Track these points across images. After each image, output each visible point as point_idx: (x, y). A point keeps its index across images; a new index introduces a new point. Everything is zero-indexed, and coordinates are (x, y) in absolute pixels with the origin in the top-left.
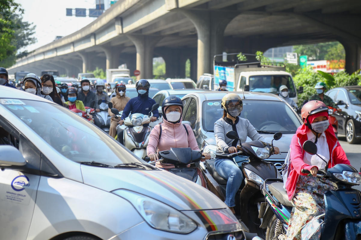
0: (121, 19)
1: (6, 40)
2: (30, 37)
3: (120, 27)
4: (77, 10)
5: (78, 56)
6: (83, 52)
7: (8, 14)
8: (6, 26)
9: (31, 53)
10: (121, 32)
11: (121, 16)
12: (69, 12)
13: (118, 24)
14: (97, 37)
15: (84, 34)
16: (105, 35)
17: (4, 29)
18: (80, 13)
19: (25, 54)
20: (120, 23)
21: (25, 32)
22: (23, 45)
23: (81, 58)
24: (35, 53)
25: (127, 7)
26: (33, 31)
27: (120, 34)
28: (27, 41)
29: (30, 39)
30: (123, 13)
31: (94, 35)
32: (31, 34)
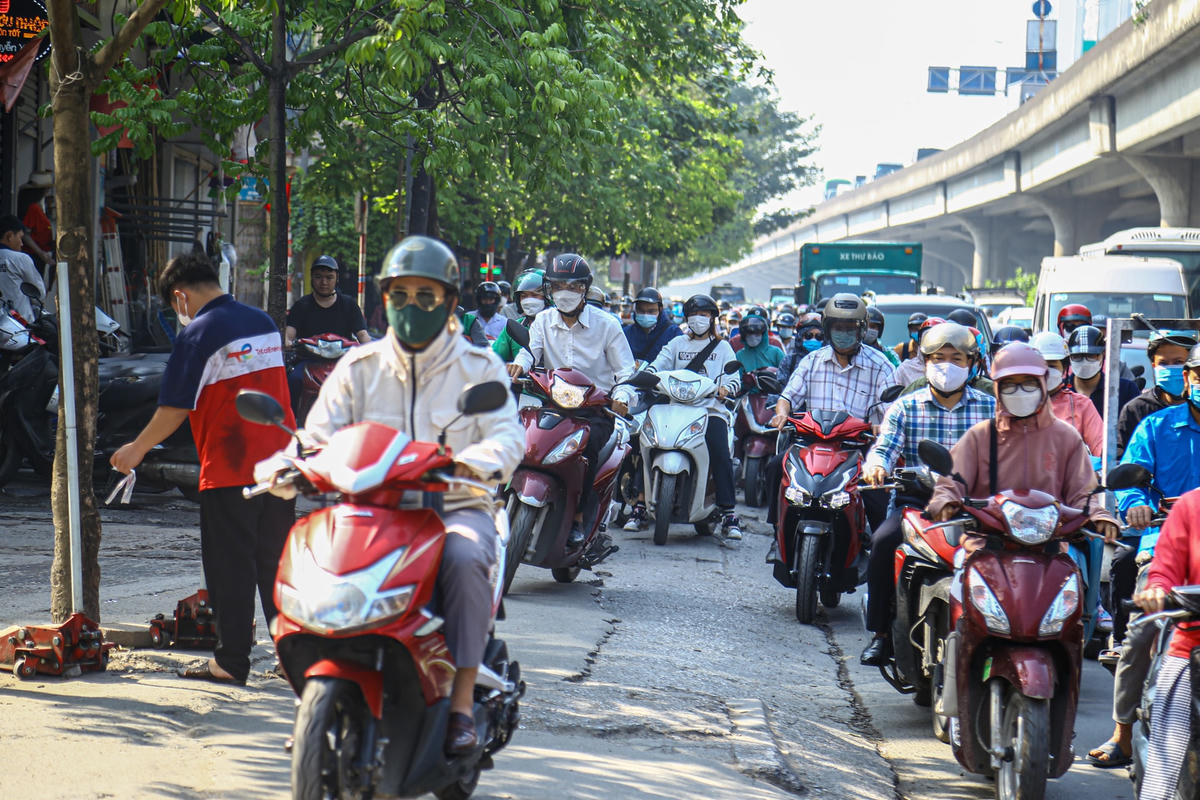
0: (1108, 101)
1: (713, 170)
2: (801, 162)
3: (1106, 129)
4: (965, 72)
5: (958, 228)
6: (975, 215)
7: (722, 86)
8: (712, 125)
9: (801, 215)
10: (1107, 148)
11: (1109, 92)
12: (938, 80)
13: (1101, 121)
14: (1025, 165)
15: (981, 154)
16: (1054, 155)
17: (708, 136)
18: (978, 81)
19: (781, 220)
20: (1105, 116)
21: (787, 146)
22: (776, 188)
23: (968, 234)
24: (816, 218)
25: (1131, 62)
26: (811, 144)
27: (1104, 154)
28: (792, 176)
29: (800, 171)
30: (1118, 79)
31: (1017, 156)
32: (804, 154)
